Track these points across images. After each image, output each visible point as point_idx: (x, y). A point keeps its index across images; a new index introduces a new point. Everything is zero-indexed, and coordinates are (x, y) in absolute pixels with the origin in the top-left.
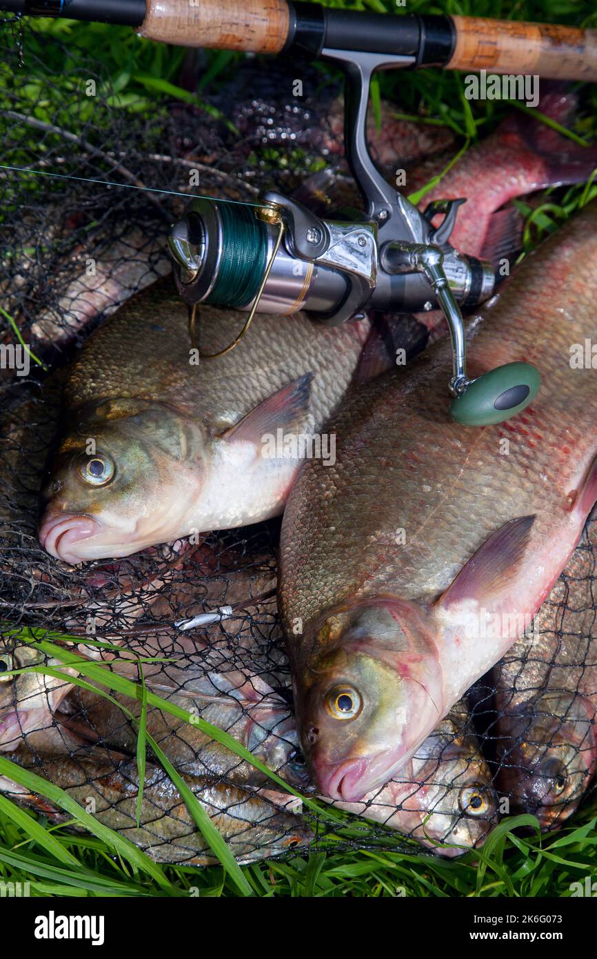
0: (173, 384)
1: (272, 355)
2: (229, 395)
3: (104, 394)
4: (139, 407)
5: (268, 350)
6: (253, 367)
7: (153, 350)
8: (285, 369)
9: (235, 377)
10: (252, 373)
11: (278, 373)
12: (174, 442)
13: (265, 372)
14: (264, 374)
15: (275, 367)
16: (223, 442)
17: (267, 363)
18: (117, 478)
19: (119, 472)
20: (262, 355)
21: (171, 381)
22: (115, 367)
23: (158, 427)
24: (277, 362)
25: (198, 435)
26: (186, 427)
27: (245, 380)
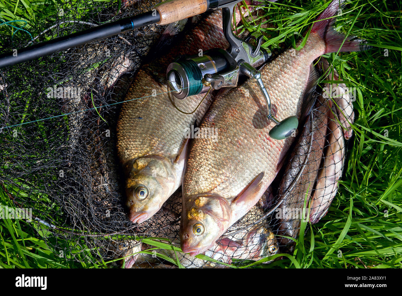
0: (154, 145)
1: (181, 116)
2: (173, 142)
3: (133, 157)
4: (147, 162)
5: (179, 115)
6: (177, 124)
7: (143, 131)
8: (186, 120)
9: (172, 132)
10: (177, 127)
11: (185, 123)
12: (162, 172)
13: (181, 125)
14: (181, 126)
15: (183, 121)
16: (177, 164)
17: (181, 120)
18: (149, 194)
19: (149, 191)
20: (178, 118)
21: (153, 144)
22: (133, 143)
23: (156, 168)
24: (183, 119)
25: (169, 165)
26: (164, 163)
27: (176, 132)
